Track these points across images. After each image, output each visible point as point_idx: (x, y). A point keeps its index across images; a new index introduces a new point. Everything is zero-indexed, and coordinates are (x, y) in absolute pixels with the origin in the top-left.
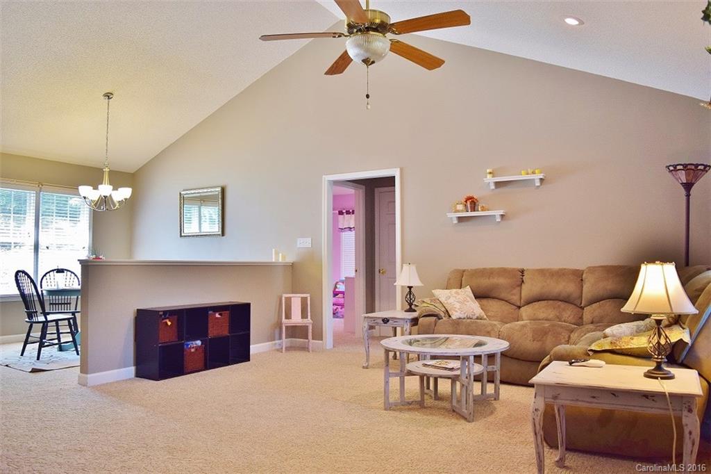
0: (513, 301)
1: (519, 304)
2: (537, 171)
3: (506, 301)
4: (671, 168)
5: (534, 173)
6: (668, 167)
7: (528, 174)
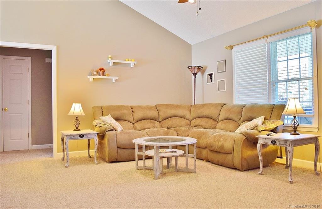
0: (131, 121)
1: (133, 122)
2: (133, 60)
3: (128, 121)
4: (190, 67)
5: (131, 61)
6: (188, 67)
7: (128, 61)
